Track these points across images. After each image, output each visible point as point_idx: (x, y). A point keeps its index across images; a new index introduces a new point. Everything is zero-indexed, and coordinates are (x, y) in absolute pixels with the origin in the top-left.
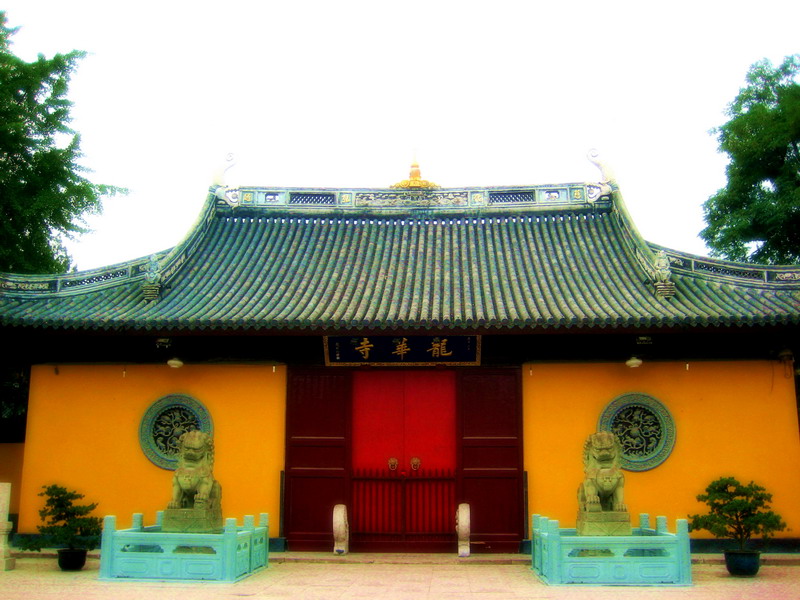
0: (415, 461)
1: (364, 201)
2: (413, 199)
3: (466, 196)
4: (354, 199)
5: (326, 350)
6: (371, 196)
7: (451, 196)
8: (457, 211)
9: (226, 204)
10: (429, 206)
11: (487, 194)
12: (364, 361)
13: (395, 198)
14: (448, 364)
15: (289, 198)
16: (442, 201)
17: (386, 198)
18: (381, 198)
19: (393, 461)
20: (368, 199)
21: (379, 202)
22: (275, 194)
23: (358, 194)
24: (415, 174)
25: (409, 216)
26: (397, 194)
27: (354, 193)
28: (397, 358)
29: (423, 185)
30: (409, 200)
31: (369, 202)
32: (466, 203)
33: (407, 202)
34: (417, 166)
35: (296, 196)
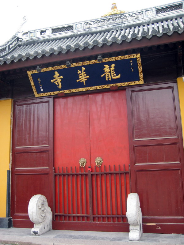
0: (98, 160)
1: (88, 26)
2: (113, 20)
3: (143, 13)
4: (83, 25)
5: (33, 84)
6: (92, 23)
7: (134, 15)
8: (138, 22)
9: (23, 40)
10: (122, 22)
11: (154, 10)
12: (60, 90)
13: (103, 21)
14: (119, 85)
15: (51, 31)
16: (129, 18)
17: (99, 22)
18: (96, 23)
19: (82, 160)
20: (90, 24)
21: (96, 25)
22: (45, 31)
23: (85, 23)
24: (114, 7)
25: (112, 29)
26: (105, 19)
27: (83, 23)
28: (81, 85)
29: (118, 13)
30: (111, 21)
31: (90, 26)
32: (142, 17)
33: (111, 22)
34: (115, 4)
35: (54, 30)
